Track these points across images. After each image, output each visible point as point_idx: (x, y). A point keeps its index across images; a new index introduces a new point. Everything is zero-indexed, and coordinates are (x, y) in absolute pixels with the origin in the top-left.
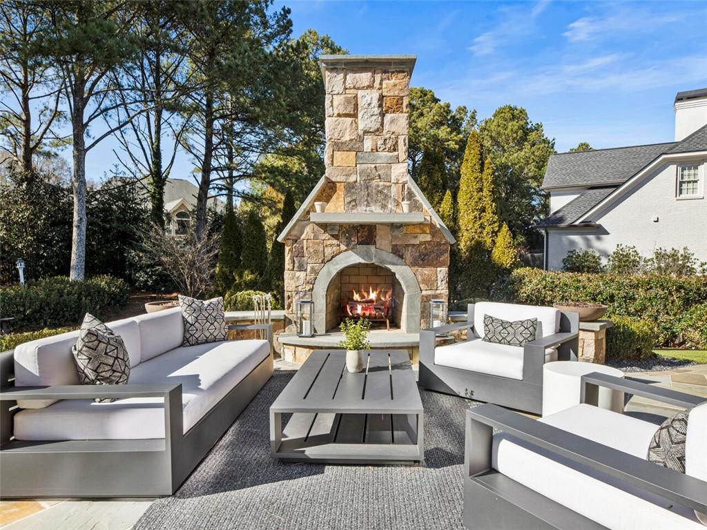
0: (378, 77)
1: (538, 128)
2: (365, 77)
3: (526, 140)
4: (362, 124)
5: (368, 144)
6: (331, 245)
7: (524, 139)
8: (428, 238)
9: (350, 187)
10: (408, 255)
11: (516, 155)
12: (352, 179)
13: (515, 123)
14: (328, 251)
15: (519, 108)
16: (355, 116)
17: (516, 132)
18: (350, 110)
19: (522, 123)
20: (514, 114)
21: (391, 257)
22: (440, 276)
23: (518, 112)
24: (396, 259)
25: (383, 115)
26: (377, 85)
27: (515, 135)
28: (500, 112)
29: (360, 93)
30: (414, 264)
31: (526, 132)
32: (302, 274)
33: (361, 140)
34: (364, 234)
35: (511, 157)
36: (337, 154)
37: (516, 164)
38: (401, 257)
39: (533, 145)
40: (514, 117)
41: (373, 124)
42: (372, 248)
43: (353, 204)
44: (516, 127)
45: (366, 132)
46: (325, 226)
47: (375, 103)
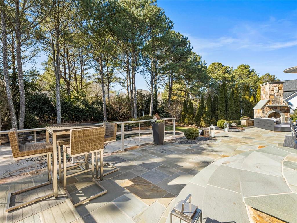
0: (278, 85)
1: (253, 71)
2: (276, 85)
3: (250, 75)
4: (275, 92)
5: (276, 95)
6: (269, 109)
7: (249, 74)
8: (287, 108)
9: (273, 101)
10: (283, 111)
11: (247, 80)
12: (273, 100)
13: (246, 70)
14: (269, 111)
15: (247, 65)
16: (274, 91)
17: (247, 73)
18: (273, 90)
19: (248, 70)
20: (245, 67)
21: (280, 111)
22: (289, 114)
23: (246, 66)
24: (281, 111)
25: (279, 90)
26: (278, 86)
27: (246, 74)
28: (241, 66)
29: (275, 87)
30: (284, 112)
31: (250, 72)
32: (264, 114)
33: (275, 94)
34: (275, 108)
35: (245, 81)
36: (270, 96)
37: (247, 82)
38: (282, 111)
39: (252, 76)
40: (245, 68)
41: (277, 92)
42: (277, 110)
43: (273, 103)
44: (246, 71)
45: (276, 93)
46: (268, 107)
47: (278, 88)
